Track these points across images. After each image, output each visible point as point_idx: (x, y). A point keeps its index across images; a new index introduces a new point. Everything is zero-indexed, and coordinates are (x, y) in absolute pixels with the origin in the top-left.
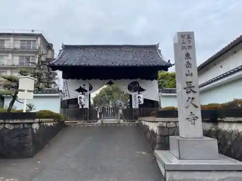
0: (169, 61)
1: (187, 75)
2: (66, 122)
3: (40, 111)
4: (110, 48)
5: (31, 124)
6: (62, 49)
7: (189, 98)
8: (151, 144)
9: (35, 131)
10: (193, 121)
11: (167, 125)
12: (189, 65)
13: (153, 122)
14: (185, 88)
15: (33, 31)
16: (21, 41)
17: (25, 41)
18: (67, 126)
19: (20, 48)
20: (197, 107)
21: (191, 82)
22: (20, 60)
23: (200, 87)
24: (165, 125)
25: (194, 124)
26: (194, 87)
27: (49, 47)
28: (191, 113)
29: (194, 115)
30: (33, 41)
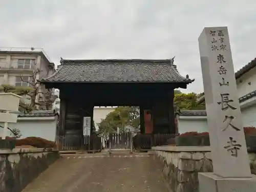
0: (187, 76)
1: (221, 85)
2: (60, 152)
3: (28, 138)
4: (117, 63)
5: (7, 155)
6: (60, 64)
7: (226, 117)
8: (170, 183)
9: (12, 165)
10: (234, 151)
11: (192, 156)
12: (222, 70)
13: (172, 152)
14: (219, 103)
15: (32, 49)
16: (19, 59)
17: (23, 59)
18: (62, 157)
19: (17, 67)
20: (239, 130)
21: (228, 94)
22: (17, 80)
23: (240, 101)
24: (189, 156)
25: (236, 155)
26: (232, 101)
27: (50, 66)
28: (231, 138)
29: (235, 142)
30: (32, 59)
